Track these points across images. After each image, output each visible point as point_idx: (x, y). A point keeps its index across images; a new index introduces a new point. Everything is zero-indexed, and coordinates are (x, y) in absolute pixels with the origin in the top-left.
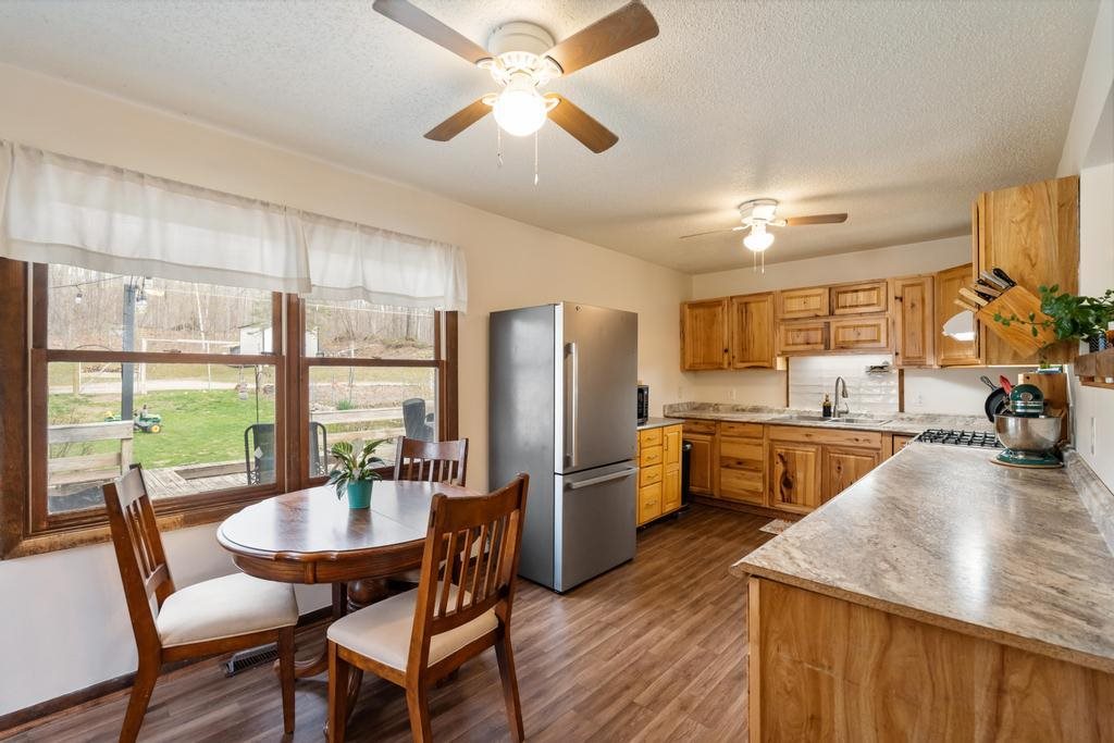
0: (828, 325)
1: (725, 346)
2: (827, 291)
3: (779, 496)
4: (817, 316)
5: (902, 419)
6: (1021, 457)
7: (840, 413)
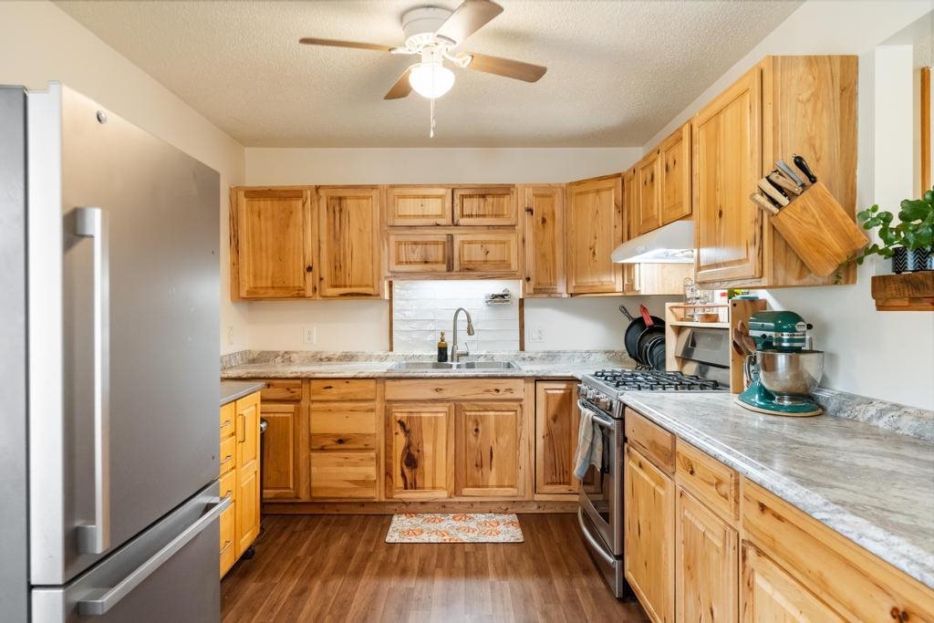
0: (451, 238)
1: (308, 263)
2: (450, 191)
3: (399, 482)
4: (438, 225)
5: (524, 359)
6: (786, 403)
7: (459, 356)
